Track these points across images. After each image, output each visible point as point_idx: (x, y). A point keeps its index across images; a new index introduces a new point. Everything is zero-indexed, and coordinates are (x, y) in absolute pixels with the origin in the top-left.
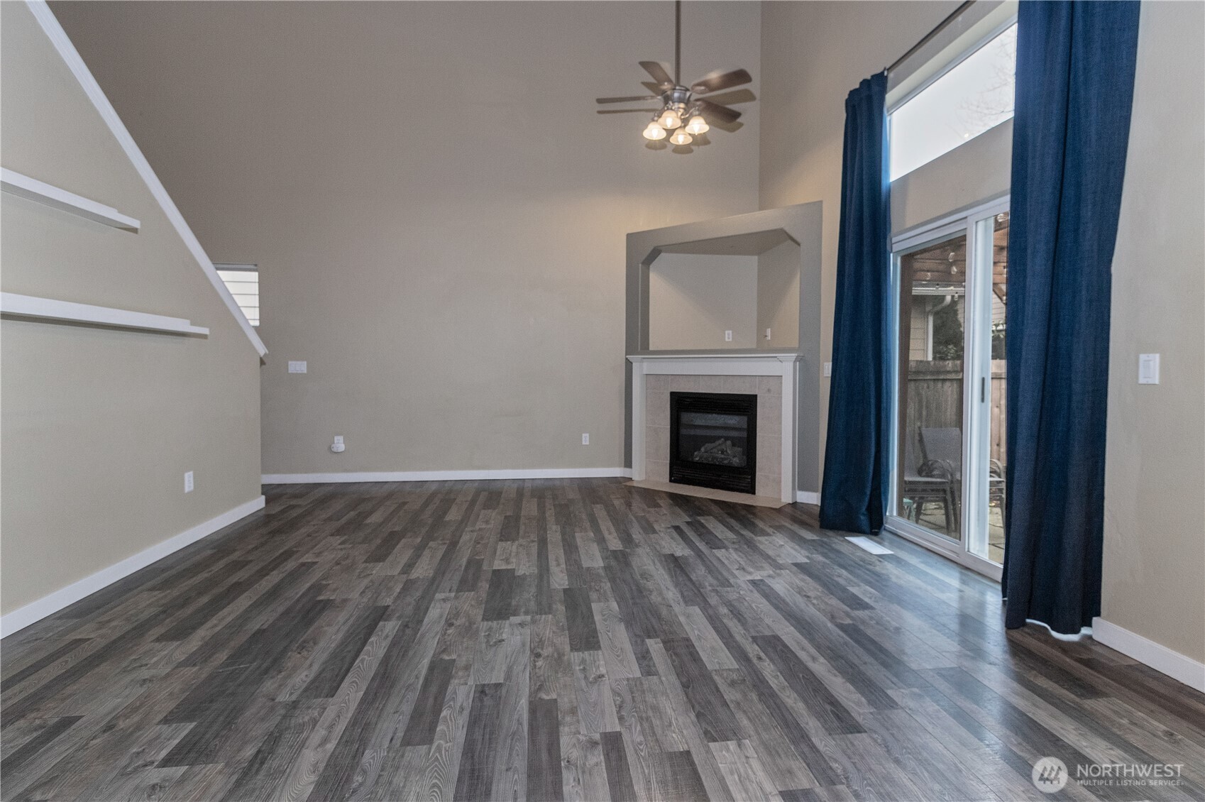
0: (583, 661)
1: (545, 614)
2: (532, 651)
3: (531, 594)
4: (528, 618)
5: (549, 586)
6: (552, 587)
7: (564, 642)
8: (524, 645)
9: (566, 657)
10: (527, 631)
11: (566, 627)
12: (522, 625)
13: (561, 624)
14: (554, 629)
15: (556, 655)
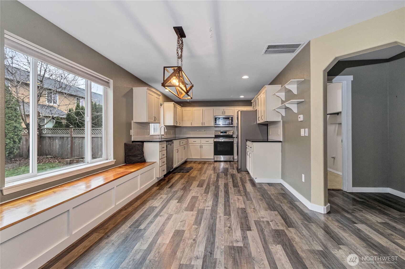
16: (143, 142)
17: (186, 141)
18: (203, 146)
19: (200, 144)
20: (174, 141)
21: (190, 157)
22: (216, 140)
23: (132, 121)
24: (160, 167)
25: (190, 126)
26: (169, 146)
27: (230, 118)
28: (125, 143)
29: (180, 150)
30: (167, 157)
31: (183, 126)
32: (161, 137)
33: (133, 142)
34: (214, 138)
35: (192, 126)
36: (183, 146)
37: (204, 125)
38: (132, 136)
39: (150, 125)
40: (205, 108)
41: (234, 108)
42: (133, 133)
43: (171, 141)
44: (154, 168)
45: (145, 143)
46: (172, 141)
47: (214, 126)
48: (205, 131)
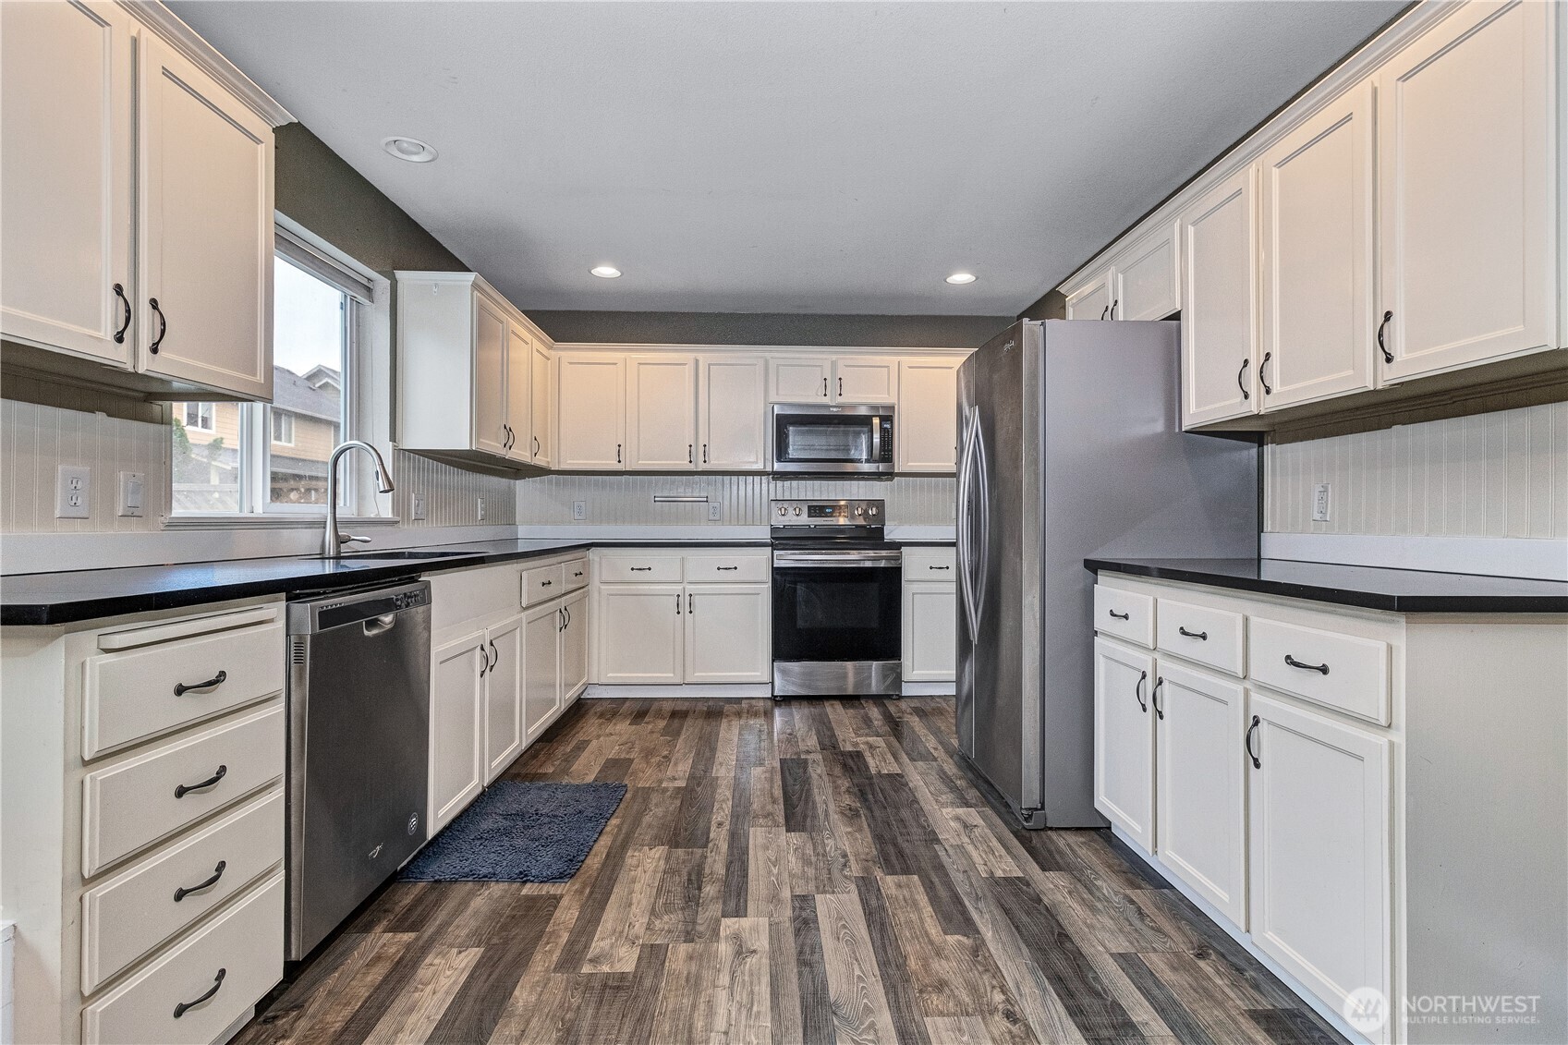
17: (576, 567)
18: (696, 599)
19: (679, 587)
22: (789, 559)
25: (611, 465)
27: (876, 421)
32: (340, 541)
34: (771, 546)
35: (620, 467)
37: (701, 459)
40: (707, 355)
41: (896, 359)
47: (769, 469)
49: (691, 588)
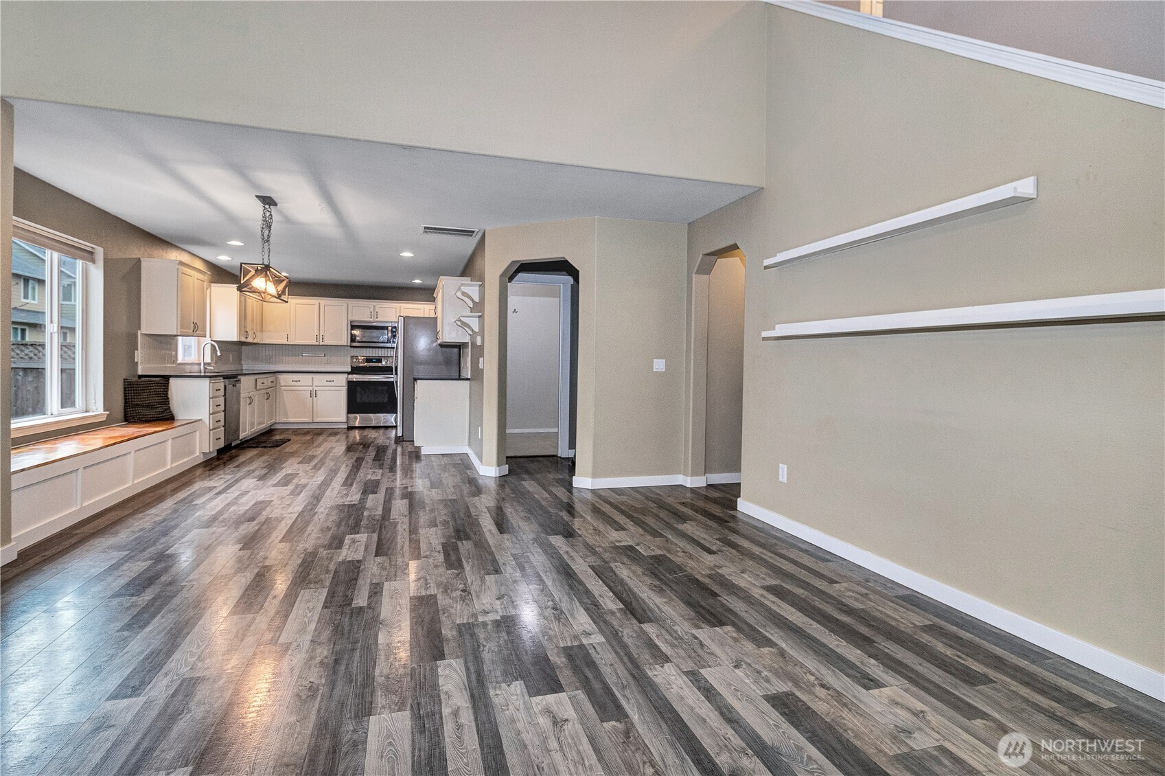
0: (426, 589)
1: (464, 625)
2: (470, 593)
3: (487, 648)
4: (480, 619)
5: (466, 662)
6: (461, 661)
7: (442, 601)
8: (478, 597)
9: (441, 590)
10: (478, 607)
11: (441, 613)
12: (485, 612)
13: (446, 615)
14: (452, 611)
15: (449, 591)
16: (166, 378)
17: (270, 379)
18: (318, 392)
19: (312, 388)
20: (243, 379)
21: (284, 420)
22: (355, 378)
23: (139, 331)
24: (210, 430)
25: (284, 342)
26: (230, 387)
28: (124, 379)
29: (256, 400)
30: (225, 411)
31: (264, 342)
32: (205, 369)
33: (140, 377)
34: (349, 373)
36: (265, 391)
37: (321, 340)
38: (139, 363)
39: (177, 340)
42: (142, 357)
43: (234, 376)
44: (198, 432)
45: (172, 380)
46: (236, 377)
47: (348, 345)
48: (326, 358)
49: (316, 388)
